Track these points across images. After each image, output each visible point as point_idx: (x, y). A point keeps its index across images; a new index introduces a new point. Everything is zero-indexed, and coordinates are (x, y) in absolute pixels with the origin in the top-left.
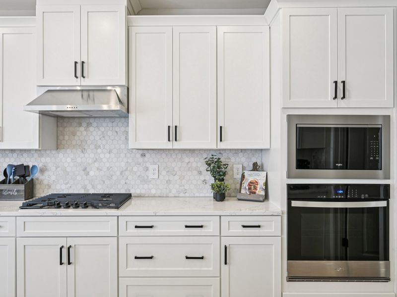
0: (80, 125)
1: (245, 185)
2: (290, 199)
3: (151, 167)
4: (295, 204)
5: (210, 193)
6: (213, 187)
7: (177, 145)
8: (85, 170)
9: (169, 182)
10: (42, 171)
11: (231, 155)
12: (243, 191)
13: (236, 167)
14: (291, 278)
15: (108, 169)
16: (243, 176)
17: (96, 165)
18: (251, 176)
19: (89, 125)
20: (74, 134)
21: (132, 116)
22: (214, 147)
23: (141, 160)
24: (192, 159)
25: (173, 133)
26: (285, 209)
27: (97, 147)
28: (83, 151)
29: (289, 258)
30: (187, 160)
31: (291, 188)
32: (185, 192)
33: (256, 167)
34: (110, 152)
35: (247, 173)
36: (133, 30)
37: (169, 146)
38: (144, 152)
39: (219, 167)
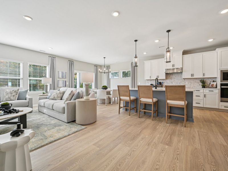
0: (171, 75)
1: (211, 85)
2: (221, 86)
3: (186, 82)
4: (222, 87)
5: (201, 86)
6: (202, 85)
7: (193, 77)
8: (172, 83)
9: (191, 85)
10: (164, 83)
11: (207, 79)
12: (210, 86)
13: (208, 82)
14: (221, 101)
15: (177, 82)
16: (210, 83)
17: (174, 82)
18: (212, 83)
19: (173, 75)
20: (170, 76)
21: (183, 73)
22: (202, 77)
23: (184, 81)
24: (196, 80)
25: (192, 75)
26: (220, 88)
27: (174, 79)
28: (172, 79)
29: (221, 97)
30: (195, 80)
31: (221, 84)
32: (195, 87)
33: (214, 81)
34: (177, 79)
35: (211, 83)
36: (183, 57)
37: (191, 77)
38: (184, 79)
39: (204, 82)
